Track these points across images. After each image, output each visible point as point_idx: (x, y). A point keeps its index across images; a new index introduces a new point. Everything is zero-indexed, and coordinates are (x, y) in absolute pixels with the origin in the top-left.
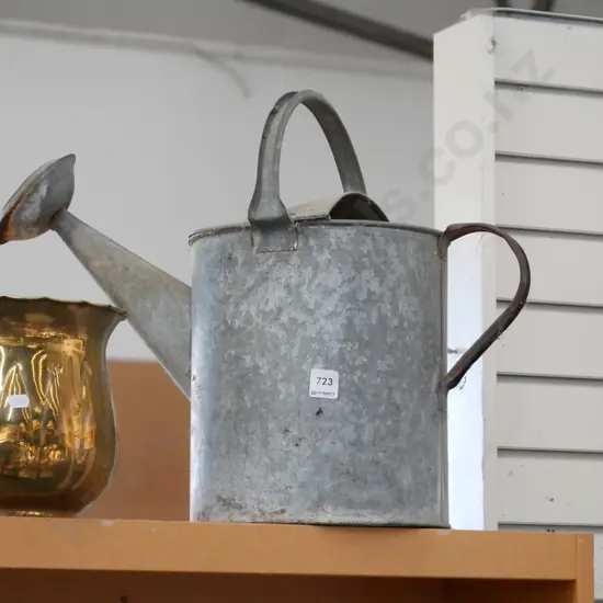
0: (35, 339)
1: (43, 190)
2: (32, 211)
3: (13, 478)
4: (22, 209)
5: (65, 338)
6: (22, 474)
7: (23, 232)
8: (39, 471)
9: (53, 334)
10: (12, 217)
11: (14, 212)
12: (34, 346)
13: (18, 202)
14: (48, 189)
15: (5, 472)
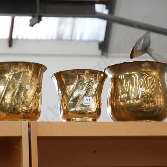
0: (145, 72)
1: (142, 41)
2: (140, 47)
3: (142, 111)
4: (137, 47)
5: (153, 71)
6: (144, 110)
7: (138, 53)
8: (149, 109)
9: (150, 70)
10: (134, 49)
11: (135, 48)
12: (144, 73)
13: (136, 45)
14: (144, 41)
15: (140, 110)
